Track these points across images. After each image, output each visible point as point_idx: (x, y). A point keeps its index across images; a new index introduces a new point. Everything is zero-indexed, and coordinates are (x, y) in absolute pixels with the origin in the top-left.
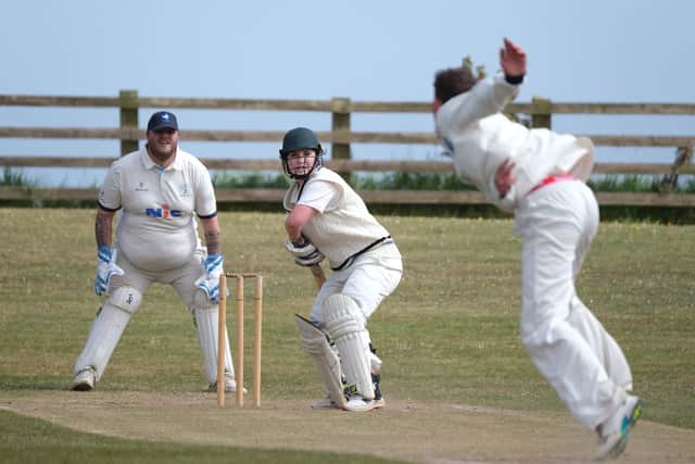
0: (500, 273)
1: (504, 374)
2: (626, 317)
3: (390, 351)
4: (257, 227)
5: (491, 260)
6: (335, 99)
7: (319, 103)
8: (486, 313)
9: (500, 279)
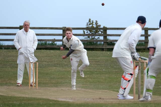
0: (92, 62)
1: (89, 82)
2: (116, 71)
3: (67, 78)
4: (45, 53)
5: (91, 59)
6: (63, 27)
7: (60, 28)
8: (88, 70)
9: (92, 63)
